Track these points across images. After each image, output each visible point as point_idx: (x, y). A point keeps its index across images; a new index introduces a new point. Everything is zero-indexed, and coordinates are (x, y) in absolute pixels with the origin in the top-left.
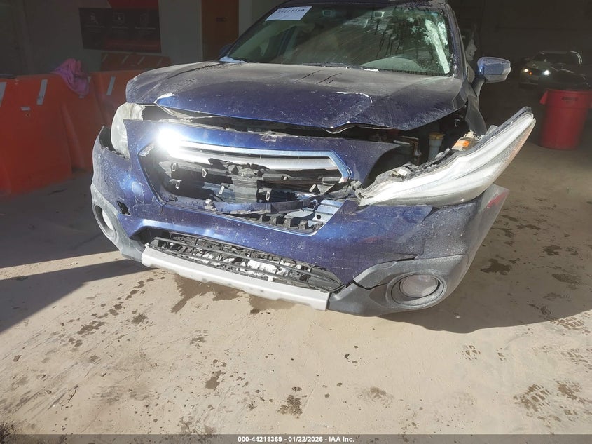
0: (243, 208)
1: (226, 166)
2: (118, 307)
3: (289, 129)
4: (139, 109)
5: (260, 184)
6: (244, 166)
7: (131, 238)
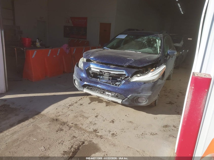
0: (105, 81)
1: (103, 72)
2: (77, 102)
3: (116, 65)
4: (85, 59)
5: (110, 76)
6: (106, 72)
7: (82, 86)
